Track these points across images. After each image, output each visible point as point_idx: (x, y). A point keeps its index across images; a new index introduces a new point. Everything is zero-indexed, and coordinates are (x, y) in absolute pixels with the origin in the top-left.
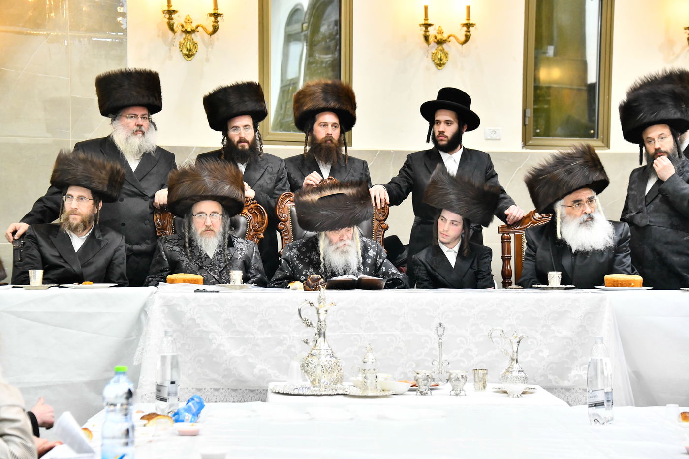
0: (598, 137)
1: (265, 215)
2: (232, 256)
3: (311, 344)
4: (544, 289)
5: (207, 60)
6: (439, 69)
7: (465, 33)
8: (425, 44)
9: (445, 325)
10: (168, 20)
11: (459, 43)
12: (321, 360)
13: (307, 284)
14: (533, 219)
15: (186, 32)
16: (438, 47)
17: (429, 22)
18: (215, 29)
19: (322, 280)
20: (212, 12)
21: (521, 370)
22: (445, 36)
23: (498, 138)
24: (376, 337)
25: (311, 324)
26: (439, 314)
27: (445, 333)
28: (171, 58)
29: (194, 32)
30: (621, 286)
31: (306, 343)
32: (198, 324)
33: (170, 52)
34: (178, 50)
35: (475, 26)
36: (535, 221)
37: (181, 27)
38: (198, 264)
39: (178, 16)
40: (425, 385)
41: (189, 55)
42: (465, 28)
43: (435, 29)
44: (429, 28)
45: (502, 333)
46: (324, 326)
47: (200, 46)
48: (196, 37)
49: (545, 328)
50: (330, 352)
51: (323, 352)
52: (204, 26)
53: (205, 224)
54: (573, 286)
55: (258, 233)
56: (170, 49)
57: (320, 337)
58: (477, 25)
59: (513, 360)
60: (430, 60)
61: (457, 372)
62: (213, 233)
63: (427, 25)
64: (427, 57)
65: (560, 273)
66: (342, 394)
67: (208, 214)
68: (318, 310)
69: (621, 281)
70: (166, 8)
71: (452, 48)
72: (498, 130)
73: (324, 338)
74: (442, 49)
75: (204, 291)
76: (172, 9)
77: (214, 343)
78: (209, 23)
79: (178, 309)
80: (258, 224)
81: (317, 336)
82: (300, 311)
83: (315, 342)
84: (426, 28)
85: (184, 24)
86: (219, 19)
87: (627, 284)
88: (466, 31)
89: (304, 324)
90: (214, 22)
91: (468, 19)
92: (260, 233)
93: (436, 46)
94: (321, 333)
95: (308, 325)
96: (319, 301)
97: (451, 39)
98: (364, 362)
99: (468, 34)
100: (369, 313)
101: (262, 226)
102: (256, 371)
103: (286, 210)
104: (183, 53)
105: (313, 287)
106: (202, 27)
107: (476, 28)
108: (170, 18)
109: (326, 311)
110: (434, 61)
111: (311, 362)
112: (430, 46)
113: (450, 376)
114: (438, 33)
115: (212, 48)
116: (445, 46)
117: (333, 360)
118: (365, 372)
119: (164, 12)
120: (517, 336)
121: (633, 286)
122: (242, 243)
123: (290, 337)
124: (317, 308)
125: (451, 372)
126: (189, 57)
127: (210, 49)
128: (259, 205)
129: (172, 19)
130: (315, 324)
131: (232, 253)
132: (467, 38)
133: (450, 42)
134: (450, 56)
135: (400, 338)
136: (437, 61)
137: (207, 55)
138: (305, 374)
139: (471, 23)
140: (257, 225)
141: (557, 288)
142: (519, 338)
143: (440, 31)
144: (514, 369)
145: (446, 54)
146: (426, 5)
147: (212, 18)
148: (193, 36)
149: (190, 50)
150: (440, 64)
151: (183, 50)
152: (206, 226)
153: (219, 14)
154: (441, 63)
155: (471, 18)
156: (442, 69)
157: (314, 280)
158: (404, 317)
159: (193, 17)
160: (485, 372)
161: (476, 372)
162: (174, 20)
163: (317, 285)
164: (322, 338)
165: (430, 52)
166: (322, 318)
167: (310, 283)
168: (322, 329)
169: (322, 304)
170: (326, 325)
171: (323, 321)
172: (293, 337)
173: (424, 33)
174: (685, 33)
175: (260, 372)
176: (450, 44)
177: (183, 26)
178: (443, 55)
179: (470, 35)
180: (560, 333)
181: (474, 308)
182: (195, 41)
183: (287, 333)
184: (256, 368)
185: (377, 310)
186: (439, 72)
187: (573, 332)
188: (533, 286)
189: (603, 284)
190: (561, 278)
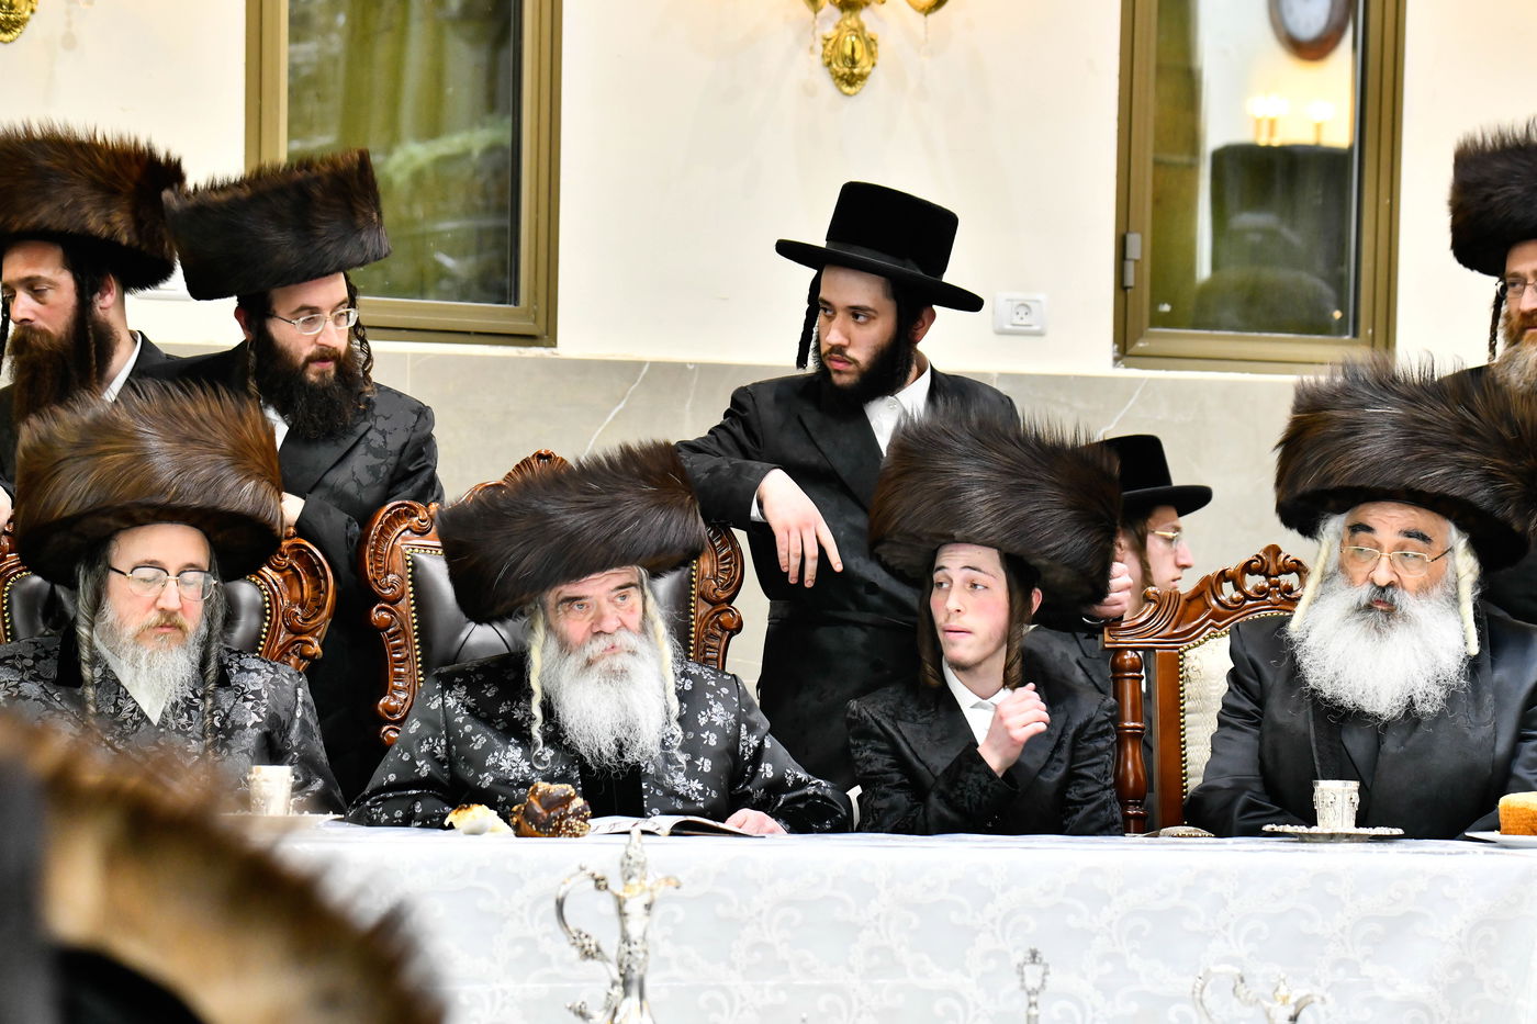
0: (1356, 334)
1: (326, 578)
2: (227, 716)
3: (599, 1018)
4: (1302, 838)
5: (70, 42)
6: (847, 94)
8: (806, 9)
9: (1044, 955)
11: (915, 7)
13: (529, 815)
14: (1214, 602)
16: (843, 19)
23: (1036, 328)
24: (783, 996)
25: (598, 950)
26: (993, 921)
27: (1046, 983)
31: (582, 1014)
36: (1221, 609)
38: (110, 744)
41: (7, 23)
45: (1240, 987)
46: (641, 956)
49: (1341, 971)
53: (161, 604)
54: (1400, 831)
55: (304, 638)
57: (626, 994)
60: (817, 59)
62: (178, 634)
64: (812, 49)
65: (1354, 785)
67: (172, 572)
68: (620, 904)
71: (891, 24)
72: (1037, 301)
73: (642, 996)
74: (855, 25)
80: (302, 607)
81: (618, 991)
82: (560, 904)
83: (611, 1013)
89: (575, 953)
92: (310, 639)
93: (838, 14)
94: (628, 982)
95: (587, 955)
96: (623, 873)
100: (760, 913)
101: (315, 616)
103: (397, 561)
105: (547, 824)
109: (648, 907)
112: (820, 14)
115: (89, 3)
116: (866, 15)
120: (1288, 997)
122: (257, 671)
124: (618, 897)
126: (5, 31)
127: (81, 5)
128: (307, 544)
130: (611, 945)
131: (227, 708)
133: (881, 3)
134: (883, 51)
136: (839, 67)
137: (69, 24)
140: (298, 610)
141: (1348, 836)
142: (1296, 1004)
145: (870, 43)
149: (10, 6)
150: (849, 77)
152: (162, 610)
154: (853, 74)
156: (855, 94)
157: (552, 803)
158: (877, 929)
163: (562, 819)
164: (634, 999)
165: (818, 34)
166: (635, 929)
167: (538, 809)
168: (634, 967)
169: (633, 881)
170: (646, 952)
171: (639, 941)
172: (504, 993)
176: (883, 8)
178: (859, 47)
180: (1392, 988)
181: (1108, 900)
183: (483, 982)
185: (787, 902)
186: (847, 103)
187: (1434, 983)
188: (1267, 828)
189: (1496, 827)
190: (1357, 802)
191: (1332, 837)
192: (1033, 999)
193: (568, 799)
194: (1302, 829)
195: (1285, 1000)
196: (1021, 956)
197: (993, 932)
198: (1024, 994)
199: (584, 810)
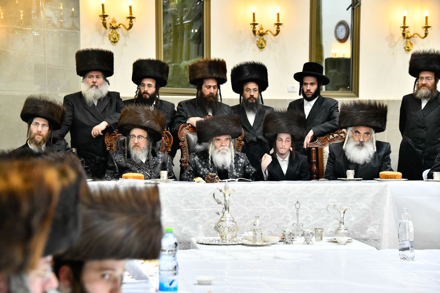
0: (352, 91)
2: (156, 162)
3: (221, 214)
5: (125, 45)
6: (261, 51)
7: (276, 29)
8: (253, 36)
9: (299, 202)
10: (102, 21)
11: (273, 35)
12: (227, 224)
13: (208, 179)
15: (113, 28)
16: (260, 37)
17: (256, 22)
18: (131, 26)
20: (129, 16)
21: (345, 229)
22: (264, 31)
23: (295, 91)
24: (253, 210)
25: (221, 202)
26: (290, 196)
27: (300, 207)
28: (104, 43)
29: (117, 28)
30: (390, 179)
31: (218, 214)
33: (103, 40)
34: (108, 39)
35: (282, 25)
36: (330, 140)
37: (110, 25)
39: (109, 19)
40: (289, 238)
42: (276, 26)
43: (259, 27)
44: (256, 26)
45: (335, 207)
46: (228, 203)
47: (121, 37)
48: (119, 31)
49: (352, 204)
50: (232, 219)
51: (228, 219)
52: (123, 25)
54: (362, 179)
55: (168, 148)
56: (103, 38)
57: (226, 210)
58: (284, 25)
59: (341, 223)
60: (256, 44)
61: (308, 230)
62: (139, 148)
63: (254, 24)
64: (255, 43)
66: (241, 244)
68: (224, 194)
69: (390, 175)
70: (102, 14)
71: (269, 38)
72: (295, 86)
73: (228, 211)
74: (262, 38)
75: (150, 183)
76: (105, 14)
78: (127, 23)
81: (224, 210)
82: (214, 195)
83: (223, 214)
84: (254, 26)
85: (112, 23)
86: (133, 20)
87: (394, 177)
88: (277, 28)
89: (217, 203)
90: (130, 22)
91: (278, 21)
94: (226, 208)
95: (219, 203)
96: (225, 189)
97: (268, 32)
98: (254, 225)
99: (278, 30)
100: (249, 195)
101: (170, 144)
102: (182, 231)
103: (184, 134)
104: (111, 41)
106: (122, 25)
107: (283, 26)
108: (104, 20)
109: (229, 195)
110: (258, 45)
111: (221, 225)
112: (256, 36)
113: (304, 233)
114: (260, 29)
115: (129, 38)
116: (264, 37)
117: (234, 224)
118: (255, 231)
119: (100, 16)
121: (397, 178)
124: (224, 193)
125: (304, 230)
126: (114, 43)
127: (127, 38)
129: (105, 20)
130: (223, 202)
131: (156, 160)
132: (278, 32)
133: (267, 34)
134: (267, 43)
135: (267, 211)
137: (125, 42)
138: (217, 232)
139: (280, 23)
140: (167, 143)
141: (353, 180)
142: (345, 210)
143: (262, 28)
144: (342, 228)
145: (265, 41)
146: (254, 12)
147: (129, 20)
148: (117, 30)
149: (115, 39)
150: (261, 47)
151: (111, 39)
152: (135, 143)
153: (133, 17)
155: (280, 20)
156: (263, 51)
157: (212, 177)
158: (270, 198)
159: (116, 19)
160: (322, 230)
161: (316, 230)
162: (106, 21)
163: (214, 179)
164: (227, 211)
165: (256, 40)
166: (227, 199)
167: (210, 178)
168: (227, 205)
169: (227, 190)
170: (229, 203)
171: (228, 201)
172: (204, 210)
173: (253, 29)
174: (401, 30)
175: (185, 231)
176: (267, 35)
177: (111, 25)
178: (263, 42)
179: (280, 30)
180: (361, 206)
181: (311, 192)
182: (118, 33)
183: (200, 208)
184: (182, 229)
185: (254, 194)
186: (261, 53)
187: (369, 206)
188: (338, 179)
189: (379, 177)
190: (354, 174)
191: (350, 180)
192: (298, 210)
193: (215, 176)
195: (343, 209)
196: (295, 202)
197: (290, 198)
198: (296, 209)
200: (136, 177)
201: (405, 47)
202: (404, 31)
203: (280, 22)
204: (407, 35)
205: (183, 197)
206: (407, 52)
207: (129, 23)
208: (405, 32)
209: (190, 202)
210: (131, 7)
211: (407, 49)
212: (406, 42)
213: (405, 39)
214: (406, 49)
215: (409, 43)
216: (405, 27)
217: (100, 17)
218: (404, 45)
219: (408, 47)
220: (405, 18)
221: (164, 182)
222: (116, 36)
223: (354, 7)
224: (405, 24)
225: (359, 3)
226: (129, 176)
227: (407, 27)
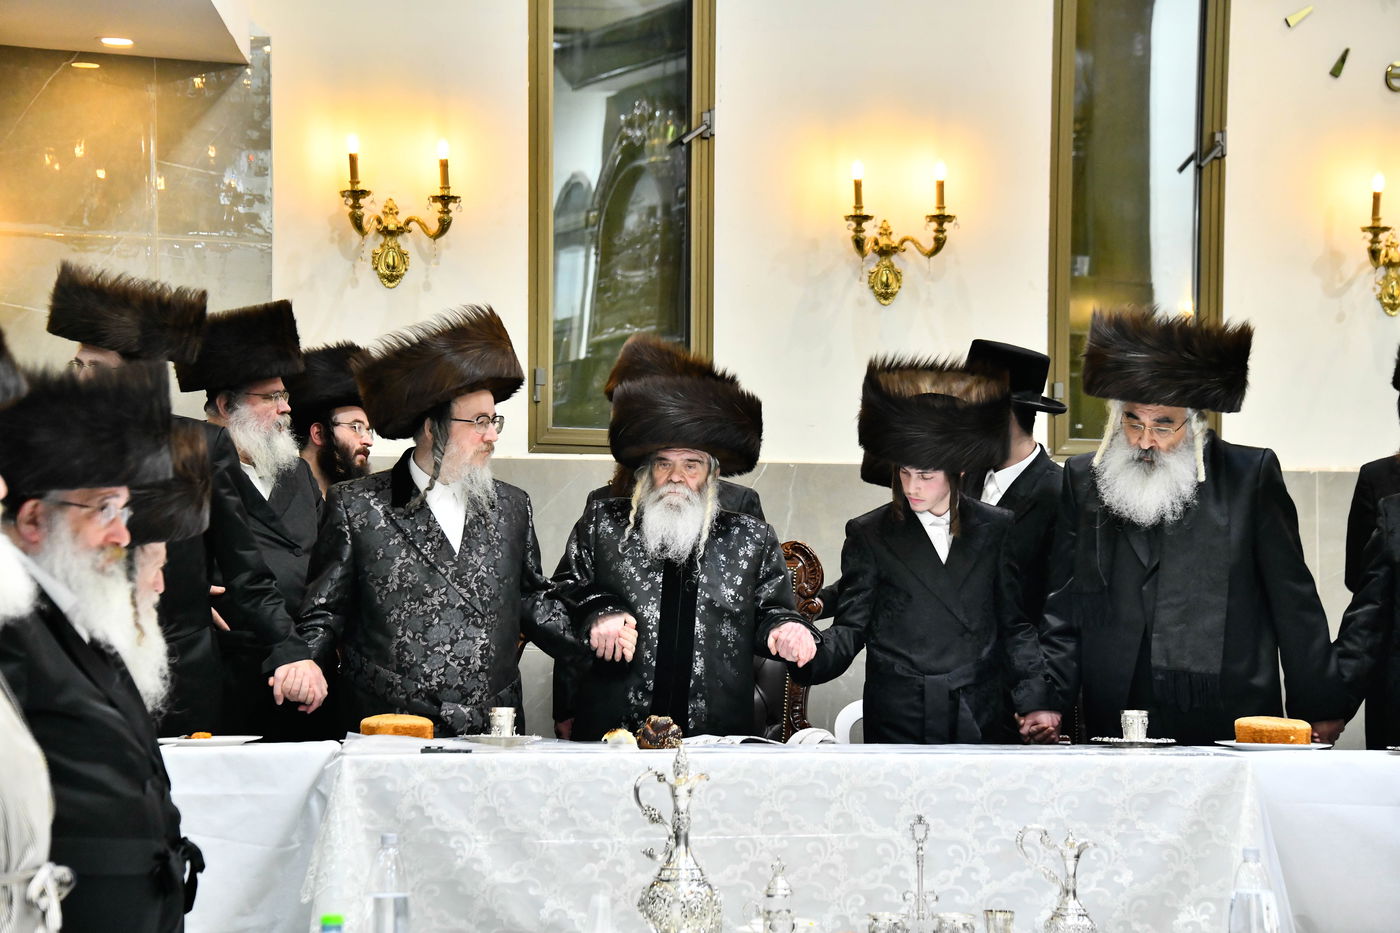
3: (661, 858)
4: (1115, 745)
5: (427, 286)
6: (884, 305)
7: (934, 234)
8: (856, 255)
9: (927, 819)
10: (351, 210)
11: (922, 253)
12: (679, 890)
13: (645, 734)
15: (387, 232)
16: (881, 261)
17: (865, 212)
18: (444, 226)
19: (675, 727)
20: (439, 193)
21: (1082, 912)
22: (895, 240)
24: (785, 843)
25: (660, 817)
26: (911, 797)
27: (928, 836)
28: (355, 282)
29: (402, 233)
30: (1270, 742)
31: (650, 855)
32: (429, 819)
33: (354, 273)
34: (370, 266)
35: (954, 221)
37: (375, 223)
39: (372, 202)
41: (392, 277)
42: (934, 225)
43: (875, 226)
44: (865, 225)
45: (1045, 838)
46: (685, 821)
47: (414, 260)
48: (405, 243)
49: (1124, 826)
50: (697, 874)
51: (684, 874)
52: (421, 221)
54: (1173, 741)
56: (354, 266)
57: (677, 844)
58: (959, 219)
59: (1067, 892)
60: (866, 285)
61: (955, 915)
63: (860, 219)
64: (860, 279)
68: (673, 789)
69: (1267, 731)
70: (348, 187)
71: (909, 263)
73: (687, 845)
74: (888, 264)
75: (440, 750)
76: (360, 187)
77: (461, 857)
78: (432, 215)
79: (389, 786)
81: (672, 843)
82: (637, 790)
83: (668, 856)
84: (859, 224)
85: (382, 217)
86: (452, 206)
87: (1282, 737)
88: (937, 231)
89: (647, 818)
90: (440, 212)
91: (941, 207)
93: (877, 258)
94: (678, 837)
95: (653, 820)
96: (674, 771)
97: (907, 244)
98: (769, 896)
99: (941, 236)
100: (771, 794)
102: (545, 914)
104: (379, 274)
105: (656, 741)
106: (418, 222)
107: (956, 224)
108: (356, 206)
109: (690, 792)
111: (660, 894)
112: (866, 258)
113: (940, 924)
114: (881, 234)
115: (437, 263)
116: (894, 259)
117: (704, 890)
118: (771, 916)
119: (343, 194)
120: (1074, 843)
121: (1293, 742)
123: (613, 846)
124: (671, 786)
125: (942, 915)
126: (390, 281)
127: (433, 266)
129: (360, 207)
130: (668, 817)
132: (939, 243)
133: (904, 250)
134: (904, 279)
135: (832, 846)
136: (879, 289)
137: (427, 277)
138: (648, 919)
139: (947, 214)
141: (1141, 743)
142: (1079, 847)
143: (886, 230)
144: (1070, 911)
145: (897, 275)
146: (857, 178)
147: (439, 206)
148: (400, 240)
149: (394, 267)
150: (885, 294)
151: (379, 268)
153: (453, 197)
154: (887, 293)
155: (946, 204)
156: (889, 304)
157: (656, 726)
158: (841, 802)
159: (399, 202)
160: (1009, 916)
161: (990, 916)
162: (362, 210)
163: (665, 737)
164: (682, 846)
165: (865, 270)
166: (682, 805)
167: (651, 732)
168: (681, 827)
169: (681, 776)
170: (689, 819)
171: (684, 812)
172: (619, 843)
173: (853, 233)
174: (1364, 238)
175: (552, 914)
176: (904, 254)
177: (379, 221)
178: (891, 277)
179: (946, 237)
180: (1155, 836)
181: (981, 785)
182: (404, 248)
183: (606, 835)
184: (543, 907)
185: (787, 787)
186: (884, 310)
187: (1181, 834)
188: (1094, 739)
189: (1232, 737)
190: (1147, 723)
191: (1131, 745)
193: (669, 726)
194: (1116, 740)
195: (1071, 846)
196: (913, 819)
197: (911, 804)
198: (915, 842)
199: (678, 731)
200: (404, 728)
201: (1381, 294)
202: (1375, 241)
203: (947, 212)
204: (1387, 256)
205: (548, 797)
206: (1389, 311)
207: (439, 215)
208: (1379, 246)
209: (573, 813)
210: (444, 165)
211: (1387, 300)
212: (1385, 278)
213: (1382, 271)
214: (1385, 301)
215: (1394, 283)
216: (1378, 228)
217: (343, 196)
218: (1374, 289)
219: (1392, 296)
220: (1376, 198)
221: (500, 745)
222: (396, 259)
223: (1201, 160)
224: (1378, 220)
225: (1220, 148)
226: (381, 724)
227: (1386, 229)
